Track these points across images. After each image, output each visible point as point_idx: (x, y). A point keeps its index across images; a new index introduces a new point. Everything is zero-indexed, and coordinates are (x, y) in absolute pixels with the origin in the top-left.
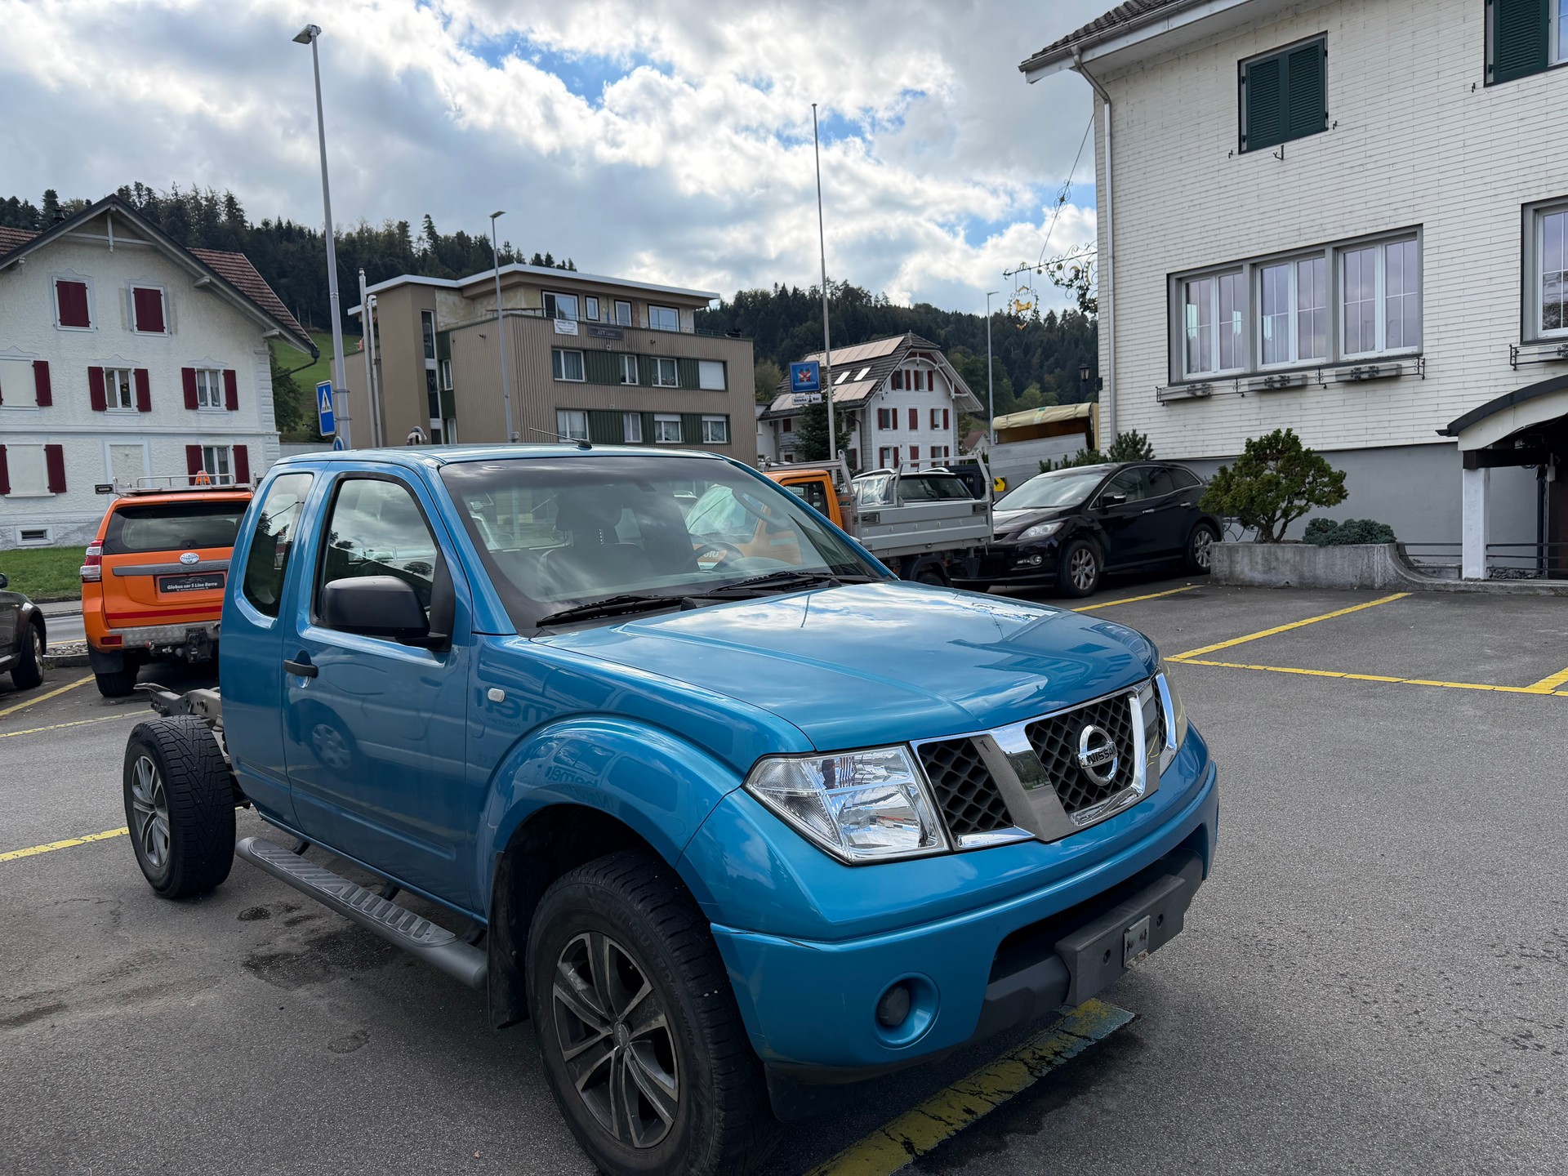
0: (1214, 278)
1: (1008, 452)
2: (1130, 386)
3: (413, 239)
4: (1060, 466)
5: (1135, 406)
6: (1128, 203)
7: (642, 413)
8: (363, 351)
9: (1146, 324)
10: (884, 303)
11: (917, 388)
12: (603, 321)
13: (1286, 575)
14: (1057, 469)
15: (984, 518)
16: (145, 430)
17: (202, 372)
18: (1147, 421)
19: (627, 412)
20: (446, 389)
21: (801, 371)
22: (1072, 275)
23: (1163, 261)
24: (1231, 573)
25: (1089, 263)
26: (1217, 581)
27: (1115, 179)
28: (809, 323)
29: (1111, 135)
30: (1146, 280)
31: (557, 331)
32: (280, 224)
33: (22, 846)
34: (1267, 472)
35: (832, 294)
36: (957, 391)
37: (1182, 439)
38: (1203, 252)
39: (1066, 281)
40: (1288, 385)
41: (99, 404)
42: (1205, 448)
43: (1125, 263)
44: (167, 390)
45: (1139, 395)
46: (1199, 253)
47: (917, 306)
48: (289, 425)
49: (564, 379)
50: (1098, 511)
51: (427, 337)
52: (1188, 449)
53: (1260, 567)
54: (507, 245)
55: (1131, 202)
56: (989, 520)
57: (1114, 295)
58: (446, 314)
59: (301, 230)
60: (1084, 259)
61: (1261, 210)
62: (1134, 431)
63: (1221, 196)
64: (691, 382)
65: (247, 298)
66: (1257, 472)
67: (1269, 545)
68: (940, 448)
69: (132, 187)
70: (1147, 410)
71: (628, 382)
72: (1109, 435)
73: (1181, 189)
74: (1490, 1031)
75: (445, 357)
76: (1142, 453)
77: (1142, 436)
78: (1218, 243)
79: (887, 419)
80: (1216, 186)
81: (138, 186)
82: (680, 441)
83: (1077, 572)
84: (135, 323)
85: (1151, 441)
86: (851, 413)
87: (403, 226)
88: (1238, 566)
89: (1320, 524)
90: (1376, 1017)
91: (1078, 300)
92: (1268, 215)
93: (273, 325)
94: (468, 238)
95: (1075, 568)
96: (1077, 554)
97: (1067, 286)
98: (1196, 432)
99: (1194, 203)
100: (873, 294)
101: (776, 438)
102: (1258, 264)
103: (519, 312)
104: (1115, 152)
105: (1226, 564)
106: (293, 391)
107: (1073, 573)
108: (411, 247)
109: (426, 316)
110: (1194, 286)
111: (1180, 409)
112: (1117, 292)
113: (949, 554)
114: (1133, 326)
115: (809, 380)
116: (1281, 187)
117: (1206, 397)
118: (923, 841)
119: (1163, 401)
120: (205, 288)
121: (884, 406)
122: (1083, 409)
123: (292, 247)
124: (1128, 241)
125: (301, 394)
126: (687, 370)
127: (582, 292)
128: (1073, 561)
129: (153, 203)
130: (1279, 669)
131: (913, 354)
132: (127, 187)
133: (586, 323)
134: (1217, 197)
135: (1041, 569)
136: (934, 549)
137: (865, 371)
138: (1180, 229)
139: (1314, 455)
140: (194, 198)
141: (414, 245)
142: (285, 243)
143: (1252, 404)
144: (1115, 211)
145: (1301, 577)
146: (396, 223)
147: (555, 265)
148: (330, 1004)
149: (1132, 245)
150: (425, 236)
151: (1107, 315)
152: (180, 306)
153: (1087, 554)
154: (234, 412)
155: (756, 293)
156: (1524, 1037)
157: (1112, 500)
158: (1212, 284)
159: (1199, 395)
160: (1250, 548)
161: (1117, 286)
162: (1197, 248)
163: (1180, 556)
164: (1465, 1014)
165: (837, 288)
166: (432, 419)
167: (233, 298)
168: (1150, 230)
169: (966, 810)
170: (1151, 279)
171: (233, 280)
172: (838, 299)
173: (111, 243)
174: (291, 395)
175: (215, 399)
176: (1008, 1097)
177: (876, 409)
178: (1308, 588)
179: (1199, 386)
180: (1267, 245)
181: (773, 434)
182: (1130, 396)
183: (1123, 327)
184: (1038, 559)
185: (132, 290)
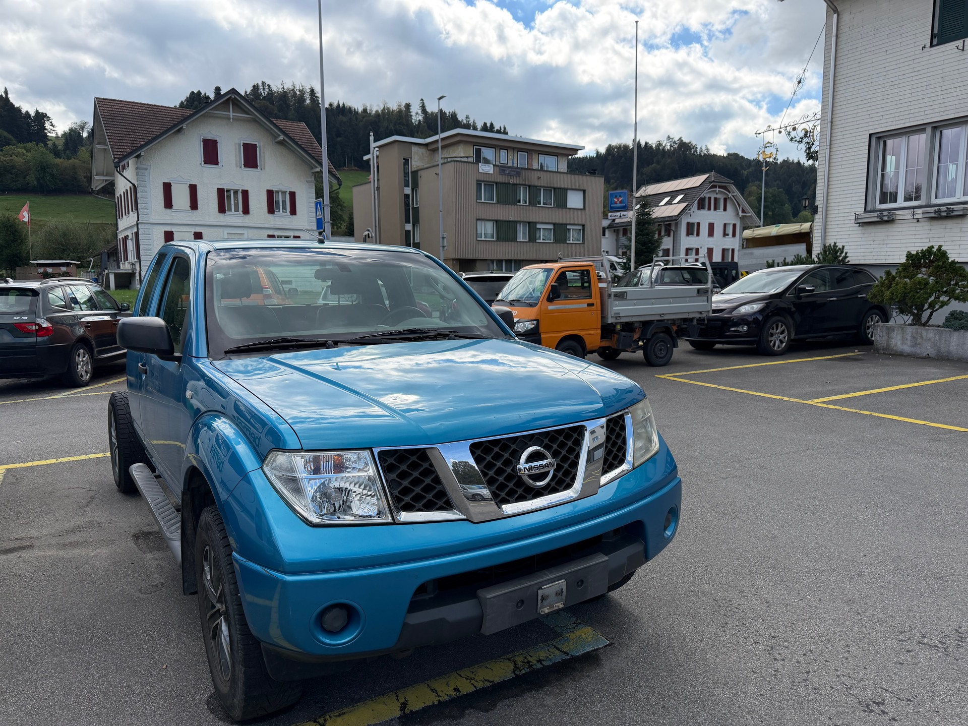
0: (904, 137)
1: (752, 254)
2: (837, 212)
3: (413, 114)
4: (780, 264)
5: (840, 226)
6: (845, 84)
7: (529, 223)
8: (370, 182)
9: (852, 169)
10: (705, 152)
11: (715, 209)
12: (510, 164)
13: (927, 349)
14: (778, 266)
15: (705, 298)
16: (246, 225)
17: (277, 192)
18: (847, 236)
19: (520, 222)
20: (415, 206)
21: (616, 197)
22: (802, 134)
23: (867, 125)
24: (888, 345)
25: (815, 126)
26: (877, 350)
27: (837, 67)
28: (654, 165)
29: (837, 36)
30: (854, 138)
31: (481, 171)
32: (339, 105)
33: (76, 455)
34: (920, 276)
35: (671, 146)
36: (743, 211)
37: (872, 250)
38: (897, 119)
39: (798, 139)
40: (952, 214)
41: (222, 209)
42: (887, 257)
43: (840, 126)
44: (258, 202)
45: (842, 219)
46: (895, 119)
47: (729, 155)
48: (337, 226)
49: (483, 201)
50: (794, 297)
51: (406, 174)
52: (875, 257)
53: (909, 342)
54: (467, 117)
55: (848, 83)
56: (709, 300)
57: (830, 148)
58: (417, 160)
59: (350, 108)
60: (811, 125)
61: (943, 88)
62: (835, 243)
63: (915, 78)
64: (561, 203)
65: (303, 149)
66: (913, 275)
67: (917, 327)
68: (728, 249)
69: (260, 84)
70: (848, 229)
71: (521, 203)
72: (820, 245)
73: (885, 73)
74: (854, 695)
75: (415, 187)
76: (840, 258)
77: (841, 247)
78: (909, 112)
79: (693, 229)
80: (911, 71)
81: (263, 83)
82: (552, 241)
83: (773, 338)
84: (243, 163)
85: (849, 251)
86: (669, 225)
87: (408, 106)
88: (893, 341)
89: (957, 314)
90: (775, 671)
91: (805, 151)
92: (949, 91)
93: (317, 165)
94: (445, 113)
95: (772, 335)
96: (774, 326)
97: (799, 142)
98: (881, 246)
99: (894, 83)
100: (699, 147)
101: (617, 240)
102: (937, 127)
103: (458, 159)
104: (839, 48)
105: (885, 338)
106: (341, 205)
107: (770, 339)
108: (412, 119)
109: (406, 161)
110: (890, 142)
111: (871, 229)
112: (832, 146)
113: (679, 321)
114: (842, 170)
115: (621, 202)
116: (960, 71)
117: (891, 221)
118: (379, 513)
119: (859, 223)
120: (281, 143)
121: (691, 221)
122: (806, 226)
123: (345, 119)
124: (843, 111)
125: (345, 207)
126: (560, 196)
127: (498, 146)
128: (771, 331)
129: (271, 94)
130: (881, 415)
131: (714, 187)
132: (257, 84)
133: (498, 166)
134: (911, 79)
135: (747, 334)
136: (666, 317)
137: (680, 197)
138: (881, 102)
139: (957, 265)
140: (293, 90)
141: (413, 117)
142: (340, 116)
143: (925, 226)
144: (836, 90)
145: (939, 351)
146: (404, 104)
147: (495, 129)
148: (158, 565)
149: (846, 113)
150: (420, 112)
151: (824, 162)
152: (268, 154)
153: (782, 326)
154: (294, 216)
155: (620, 146)
156: (877, 703)
157: (804, 290)
158: (901, 141)
159: (886, 220)
160: (903, 329)
161: (833, 142)
162: (893, 115)
163: (855, 331)
164: (843, 679)
165: (675, 142)
166: (406, 224)
167: (295, 149)
168: (860, 103)
169: (414, 496)
170: (857, 138)
171: (297, 138)
172: (675, 149)
173: (231, 117)
174: (340, 207)
175: (284, 208)
176: (488, 684)
177: (686, 222)
178: (943, 360)
179: (886, 213)
180: (946, 113)
181: (615, 237)
182: (837, 219)
183: (835, 171)
184: (745, 328)
185: (242, 144)
